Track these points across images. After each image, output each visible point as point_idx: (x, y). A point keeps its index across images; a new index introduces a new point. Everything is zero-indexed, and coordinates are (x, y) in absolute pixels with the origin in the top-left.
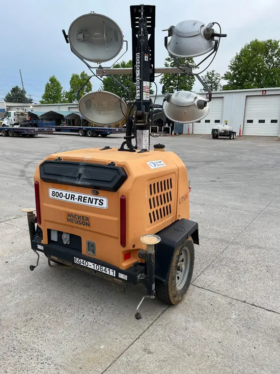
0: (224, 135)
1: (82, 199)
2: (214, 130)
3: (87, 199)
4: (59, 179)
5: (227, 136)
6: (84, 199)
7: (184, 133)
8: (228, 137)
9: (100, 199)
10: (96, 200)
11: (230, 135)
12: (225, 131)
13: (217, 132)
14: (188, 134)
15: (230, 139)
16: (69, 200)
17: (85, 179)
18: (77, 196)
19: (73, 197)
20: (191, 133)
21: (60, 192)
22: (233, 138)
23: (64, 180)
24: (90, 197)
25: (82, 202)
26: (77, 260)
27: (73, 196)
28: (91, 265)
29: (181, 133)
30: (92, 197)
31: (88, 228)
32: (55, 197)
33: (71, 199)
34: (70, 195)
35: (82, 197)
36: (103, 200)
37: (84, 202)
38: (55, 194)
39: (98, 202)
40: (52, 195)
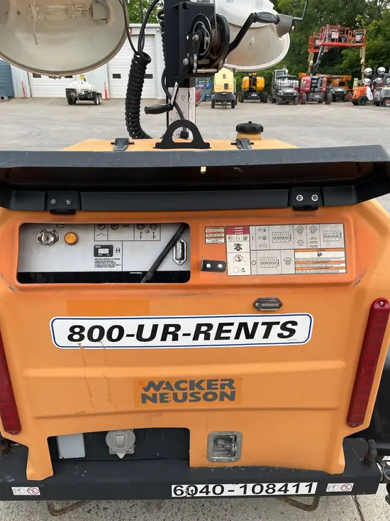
0: (85, 99)
1: (213, 333)
2: (69, 91)
3: (234, 329)
5: (90, 99)
6: (221, 331)
7: (16, 95)
8: (92, 102)
9: (283, 320)
10: (270, 325)
11: (94, 99)
12: (87, 92)
13: (75, 93)
14: (25, 98)
15: (96, 104)
16: (157, 341)
18: (188, 325)
19: (171, 331)
20: (29, 95)
21: (107, 325)
22: (100, 104)
24: (244, 320)
25: (212, 341)
26: (181, 490)
27: (171, 329)
28: (232, 490)
29: (11, 97)
31: (227, 404)
32: (86, 342)
33: (164, 338)
34: (155, 327)
35: (210, 326)
36: (294, 323)
37: (218, 337)
38: (85, 333)
39: (276, 330)
40: (70, 338)
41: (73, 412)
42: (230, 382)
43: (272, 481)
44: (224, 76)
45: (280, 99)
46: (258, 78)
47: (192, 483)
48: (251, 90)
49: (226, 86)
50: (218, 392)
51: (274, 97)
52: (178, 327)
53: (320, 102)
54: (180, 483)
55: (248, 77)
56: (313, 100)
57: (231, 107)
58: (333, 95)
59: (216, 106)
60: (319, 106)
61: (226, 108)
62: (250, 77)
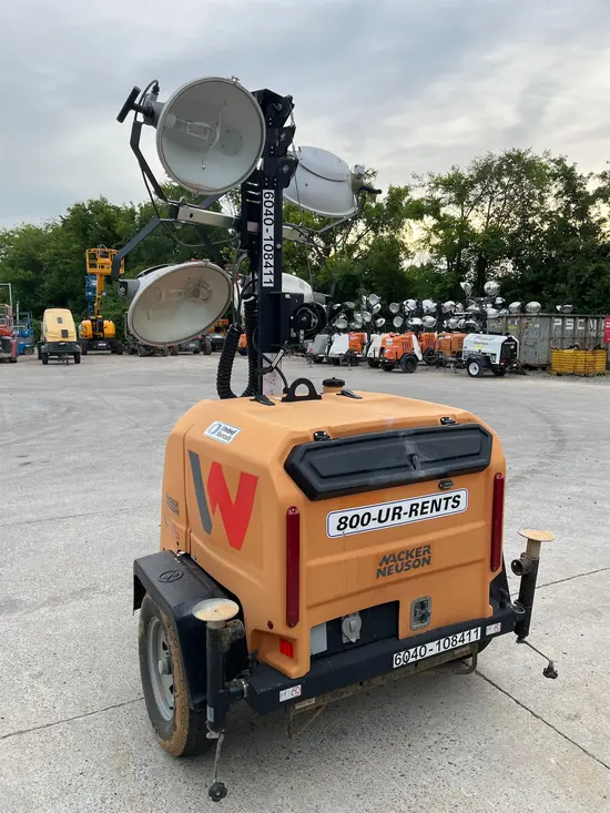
1: (419, 510)
3: (430, 505)
4: (372, 480)
6: (423, 508)
9: (453, 495)
10: (447, 499)
16: (389, 522)
17: (427, 462)
18: (406, 506)
23: (385, 477)
24: (434, 498)
25: (419, 517)
26: (400, 659)
27: (397, 511)
28: (433, 648)
30: (437, 498)
31: (426, 569)
32: (348, 530)
33: (393, 519)
34: (389, 510)
35: (418, 505)
36: (459, 497)
37: (422, 513)
38: (348, 522)
39: (451, 502)
40: (339, 528)
41: (332, 597)
42: (428, 548)
43: (455, 633)
44: (60, 320)
45: (142, 348)
46: (106, 322)
47: (406, 649)
48: (96, 338)
49: (65, 333)
50: (421, 558)
51: (132, 346)
52: (400, 508)
53: (196, 352)
54: (398, 651)
55: (89, 322)
56: (187, 350)
57: (73, 361)
58: (212, 344)
59: (49, 362)
60: (197, 357)
61: (68, 364)
62: (92, 321)
